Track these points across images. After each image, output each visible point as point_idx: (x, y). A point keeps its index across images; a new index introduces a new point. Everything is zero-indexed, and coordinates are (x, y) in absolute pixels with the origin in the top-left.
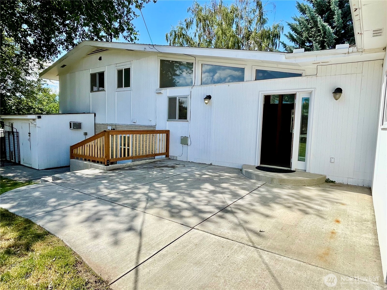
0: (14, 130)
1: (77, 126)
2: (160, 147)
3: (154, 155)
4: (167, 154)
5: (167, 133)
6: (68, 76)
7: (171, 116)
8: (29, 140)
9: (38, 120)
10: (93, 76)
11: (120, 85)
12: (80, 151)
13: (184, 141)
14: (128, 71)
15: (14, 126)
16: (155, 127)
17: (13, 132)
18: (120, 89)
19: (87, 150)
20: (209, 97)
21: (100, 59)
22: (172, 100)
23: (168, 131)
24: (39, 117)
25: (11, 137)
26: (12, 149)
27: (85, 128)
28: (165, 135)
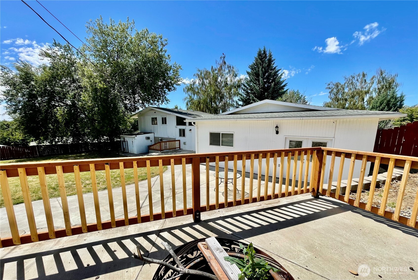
0: (125, 140)
1: (148, 138)
2: (177, 146)
3: (176, 148)
4: (180, 147)
5: (179, 141)
6: (142, 117)
7: (180, 135)
8: (133, 144)
9: (136, 137)
10: (153, 118)
11: (163, 123)
12: (152, 147)
13: (185, 143)
14: (165, 118)
15: (125, 139)
16: (175, 139)
17: (125, 141)
18: (163, 125)
19: (154, 147)
20: (191, 130)
21: (155, 112)
22: (180, 130)
23: (180, 140)
24: (136, 136)
25: (124, 143)
26: (125, 147)
27: (151, 139)
28: (178, 142)
